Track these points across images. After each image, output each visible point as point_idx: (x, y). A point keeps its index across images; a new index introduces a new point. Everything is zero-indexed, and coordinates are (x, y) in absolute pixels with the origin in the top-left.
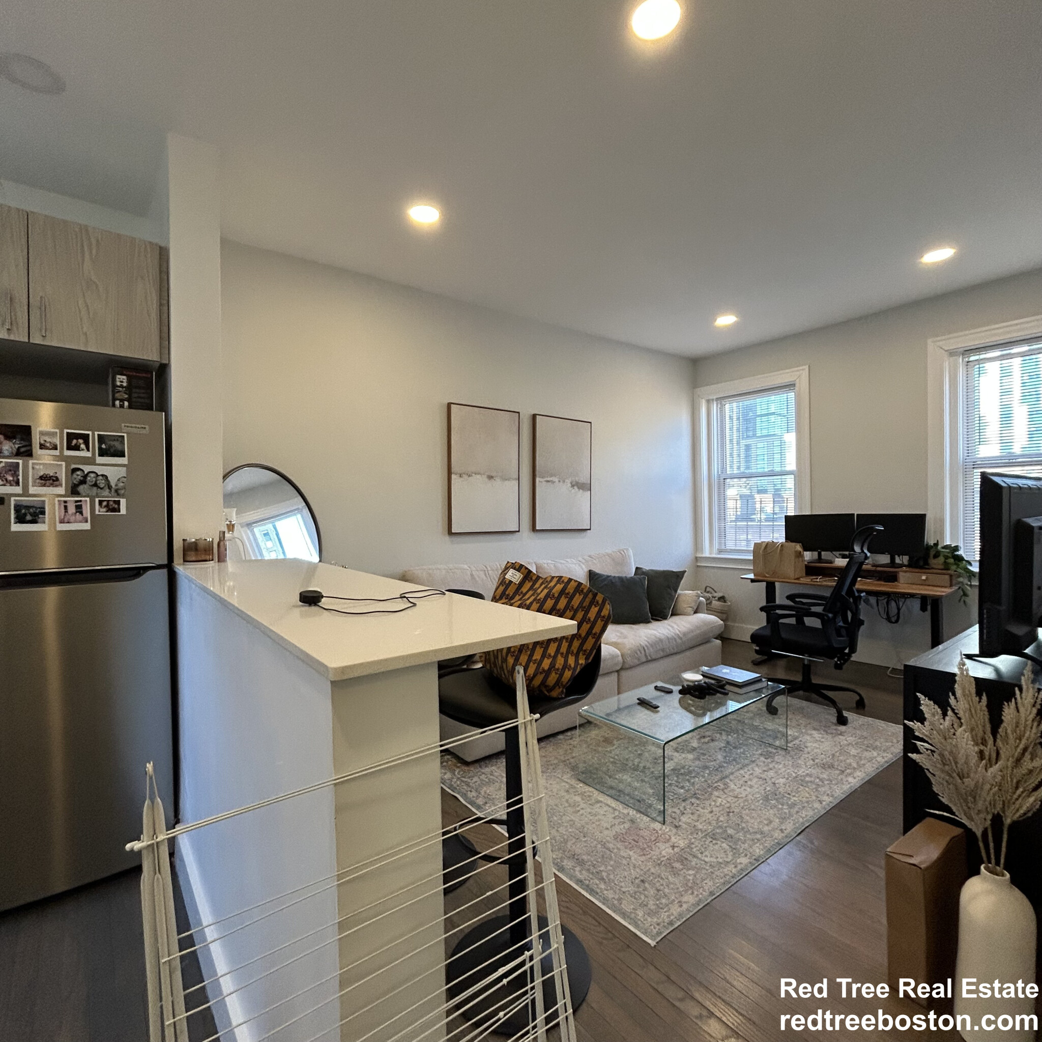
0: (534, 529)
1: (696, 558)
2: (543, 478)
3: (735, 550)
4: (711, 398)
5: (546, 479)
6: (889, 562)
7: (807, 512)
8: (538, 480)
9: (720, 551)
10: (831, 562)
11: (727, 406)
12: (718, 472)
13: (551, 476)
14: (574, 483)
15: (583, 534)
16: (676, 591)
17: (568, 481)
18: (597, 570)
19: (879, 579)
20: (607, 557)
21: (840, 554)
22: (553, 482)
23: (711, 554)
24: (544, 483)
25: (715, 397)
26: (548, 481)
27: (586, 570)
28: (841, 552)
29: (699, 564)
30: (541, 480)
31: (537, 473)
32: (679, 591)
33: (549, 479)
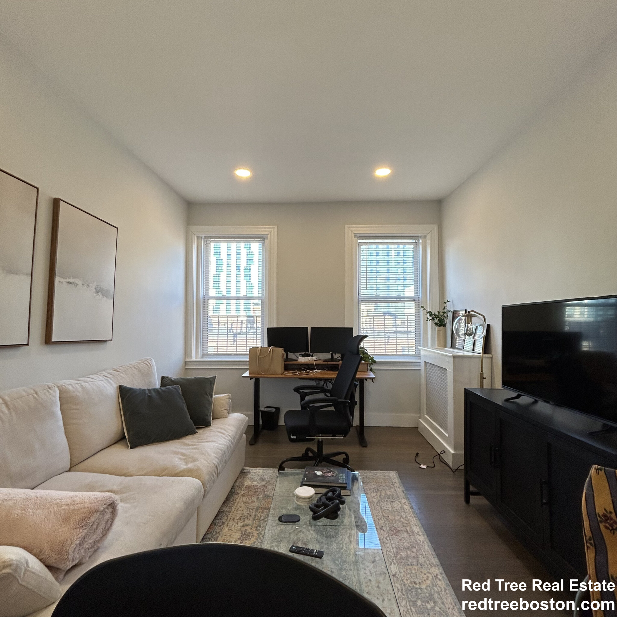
0: (48, 340)
1: (186, 362)
2: (63, 278)
3: (217, 354)
4: (200, 235)
5: (68, 280)
6: (330, 358)
7: (275, 326)
8: (57, 279)
9: (204, 356)
10: (297, 361)
11: (212, 245)
12: (203, 294)
13: (74, 277)
14: (98, 289)
15: (102, 346)
16: (212, 397)
17: (93, 286)
18: (128, 384)
19: (329, 370)
20: (134, 369)
21: (300, 354)
22: (76, 285)
23: (196, 358)
24: (65, 284)
25: (203, 236)
26: (70, 283)
27: (116, 386)
28: (300, 353)
29: (186, 367)
30: (62, 280)
31: (57, 271)
32: (214, 396)
33: (70, 280)
